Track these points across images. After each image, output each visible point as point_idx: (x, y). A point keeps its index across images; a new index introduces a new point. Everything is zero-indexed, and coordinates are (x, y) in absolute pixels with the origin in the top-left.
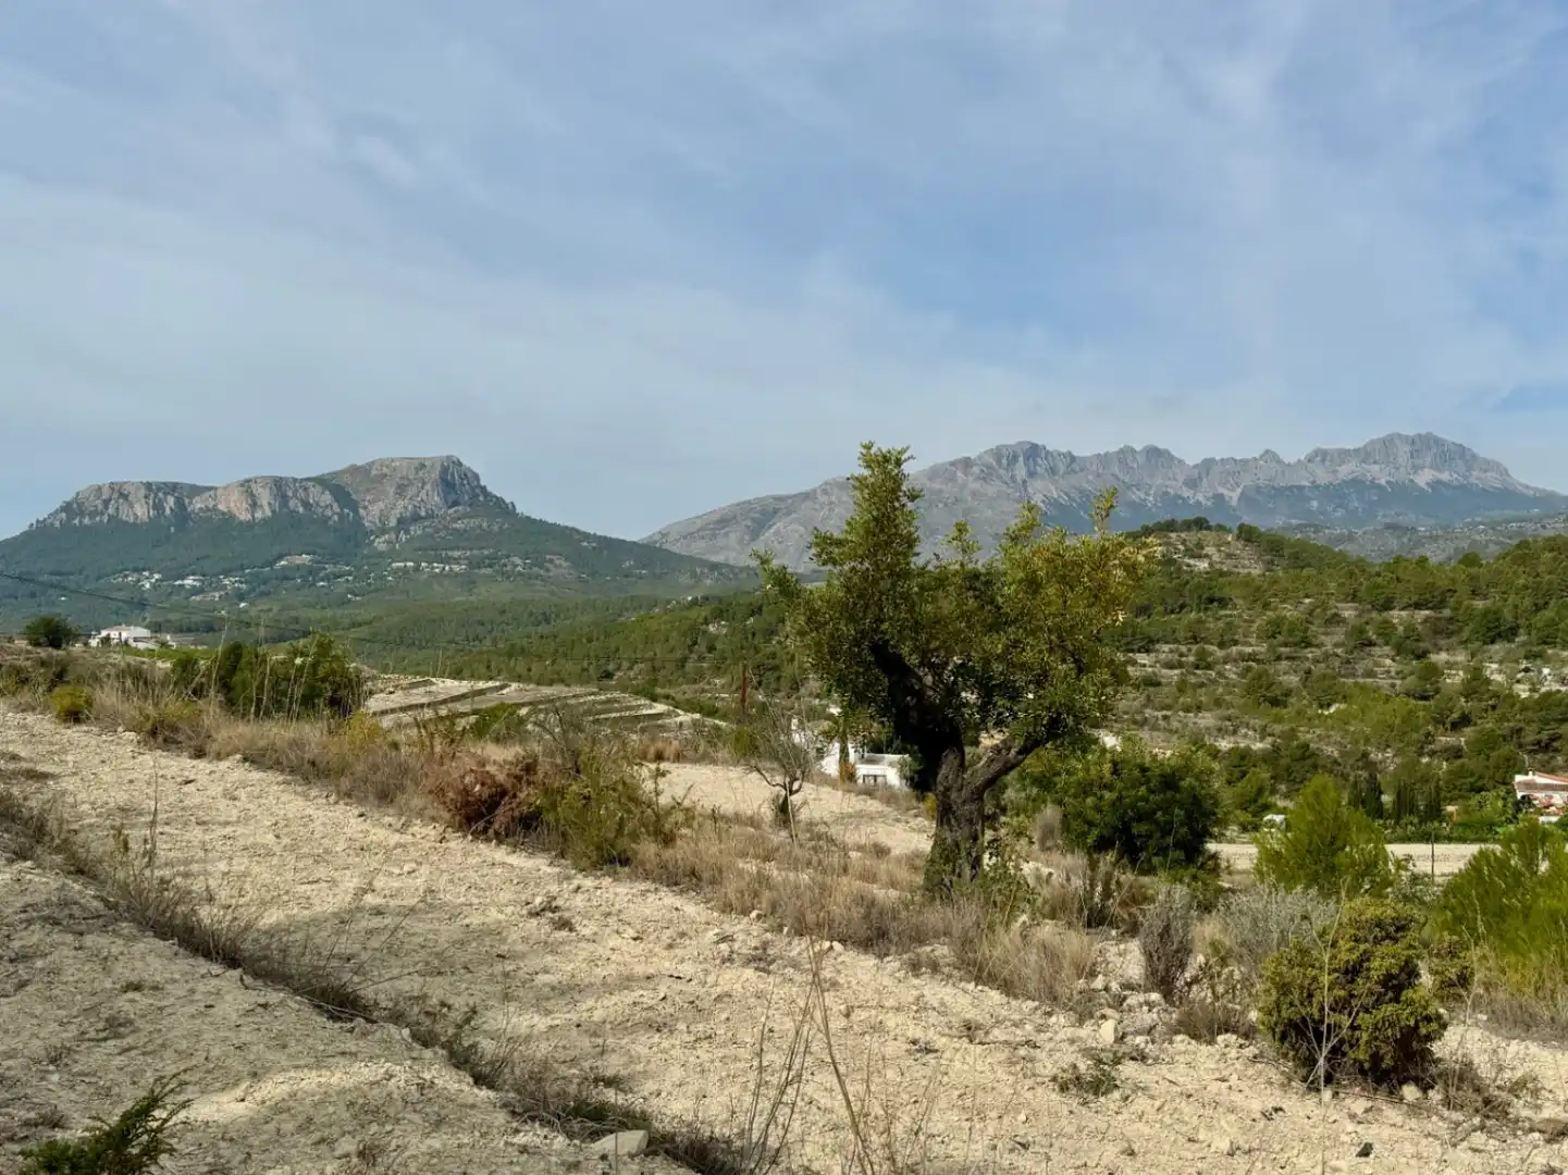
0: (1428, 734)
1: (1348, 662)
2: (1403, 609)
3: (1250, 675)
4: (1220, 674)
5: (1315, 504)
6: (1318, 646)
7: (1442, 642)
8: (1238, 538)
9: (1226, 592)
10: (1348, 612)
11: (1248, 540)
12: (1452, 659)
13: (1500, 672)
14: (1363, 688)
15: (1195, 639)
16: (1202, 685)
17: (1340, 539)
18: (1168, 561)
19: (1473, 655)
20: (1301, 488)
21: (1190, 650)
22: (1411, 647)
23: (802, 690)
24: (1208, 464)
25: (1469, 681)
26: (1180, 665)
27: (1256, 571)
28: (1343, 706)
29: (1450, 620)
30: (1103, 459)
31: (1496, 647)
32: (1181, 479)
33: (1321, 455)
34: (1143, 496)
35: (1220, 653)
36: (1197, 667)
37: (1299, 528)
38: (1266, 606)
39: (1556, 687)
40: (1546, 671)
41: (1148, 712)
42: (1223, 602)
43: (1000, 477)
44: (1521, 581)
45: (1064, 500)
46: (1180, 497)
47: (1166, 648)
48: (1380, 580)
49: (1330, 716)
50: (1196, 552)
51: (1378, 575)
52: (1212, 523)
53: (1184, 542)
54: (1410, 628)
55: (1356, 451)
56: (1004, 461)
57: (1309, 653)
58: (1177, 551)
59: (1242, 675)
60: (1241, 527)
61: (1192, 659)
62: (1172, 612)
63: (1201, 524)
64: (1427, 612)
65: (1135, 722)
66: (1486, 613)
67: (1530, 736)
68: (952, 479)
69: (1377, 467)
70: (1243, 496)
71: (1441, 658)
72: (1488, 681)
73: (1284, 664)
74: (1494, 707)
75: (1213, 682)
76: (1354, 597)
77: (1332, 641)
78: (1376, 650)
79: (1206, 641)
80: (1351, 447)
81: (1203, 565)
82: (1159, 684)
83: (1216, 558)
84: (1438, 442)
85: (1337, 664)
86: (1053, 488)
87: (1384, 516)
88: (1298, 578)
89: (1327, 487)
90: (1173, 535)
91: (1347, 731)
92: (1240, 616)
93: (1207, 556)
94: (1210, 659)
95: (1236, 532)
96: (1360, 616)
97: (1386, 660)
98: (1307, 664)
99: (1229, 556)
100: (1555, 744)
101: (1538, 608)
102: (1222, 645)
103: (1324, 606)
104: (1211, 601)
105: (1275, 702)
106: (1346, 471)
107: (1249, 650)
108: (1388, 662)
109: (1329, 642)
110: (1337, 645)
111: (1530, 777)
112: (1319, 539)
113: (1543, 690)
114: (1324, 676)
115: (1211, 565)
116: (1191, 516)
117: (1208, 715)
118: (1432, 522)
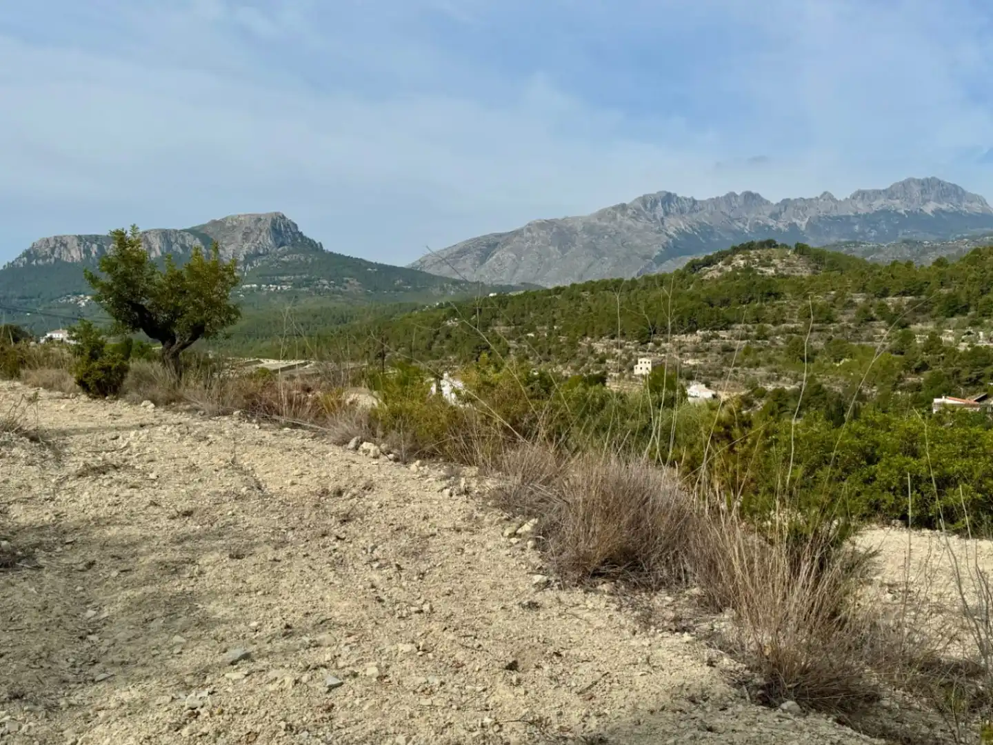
0: (900, 377)
1: (857, 332)
2: (895, 296)
3: (791, 342)
4: (773, 343)
5: (857, 228)
6: (838, 322)
7: (919, 317)
8: (795, 252)
9: (781, 289)
10: (859, 299)
11: (802, 254)
12: (924, 328)
13: (952, 335)
14: (863, 348)
15: (758, 320)
16: (760, 350)
17: (872, 251)
18: (748, 270)
19: (939, 324)
20: (848, 217)
21: (754, 328)
22: (898, 321)
24: (786, 203)
25: (930, 342)
26: (747, 337)
27: (806, 273)
28: (849, 360)
29: (926, 303)
30: (715, 202)
31: (954, 319)
32: (768, 213)
33: (862, 195)
34: (741, 225)
35: (774, 329)
36: (758, 339)
37: (845, 244)
38: (805, 297)
39: (985, 344)
40: (981, 334)
41: (725, 369)
42: (777, 296)
43: (645, 216)
44: (972, 275)
45: (689, 230)
46: (767, 226)
47: (739, 326)
48: (880, 278)
49: (840, 367)
50: (767, 263)
51: (880, 274)
52: (779, 243)
53: (759, 257)
54: (898, 308)
55: (884, 191)
56: (649, 206)
57: (832, 327)
58: (754, 263)
59: (786, 343)
60: (797, 245)
61: (755, 333)
62: (744, 303)
63: (770, 244)
64: (910, 298)
65: (716, 375)
66: (949, 296)
67: (965, 375)
68: (614, 218)
69: (898, 201)
70: (808, 224)
71: (917, 327)
72: (942, 342)
73: (815, 334)
74: (943, 358)
75: (769, 348)
76: (863, 289)
77: (846, 318)
78: (876, 324)
79: (765, 321)
80: (882, 188)
81: (771, 271)
82: (733, 350)
83: (779, 266)
84: (940, 183)
85: (850, 333)
86: (681, 222)
87: (903, 234)
88: (828, 278)
89: (865, 216)
90: (752, 252)
91: (849, 376)
92: (788, 304)
93: (774, 265)
94: (767, 333)
95: (794, 248)
96: (866, 302)
97: (881, 330)
98: (830, 334)
99: (789, 264)
100: (981, 380)
101: (983, 293)
102: (775, 323)
103: (843, 295)
104: (770, 294)
105: (806, 359)
106: (878, 204)
107: (792, 326)
108: (883, 331)
109: (844, 319)
110: (850, 321)
111: (943, 400)
112: (857, 250)
113: (978, 346)
114: (840, 342)
115: (776, 271)
116: (765, 238)
117: (762, 369)
118: (934, 238)
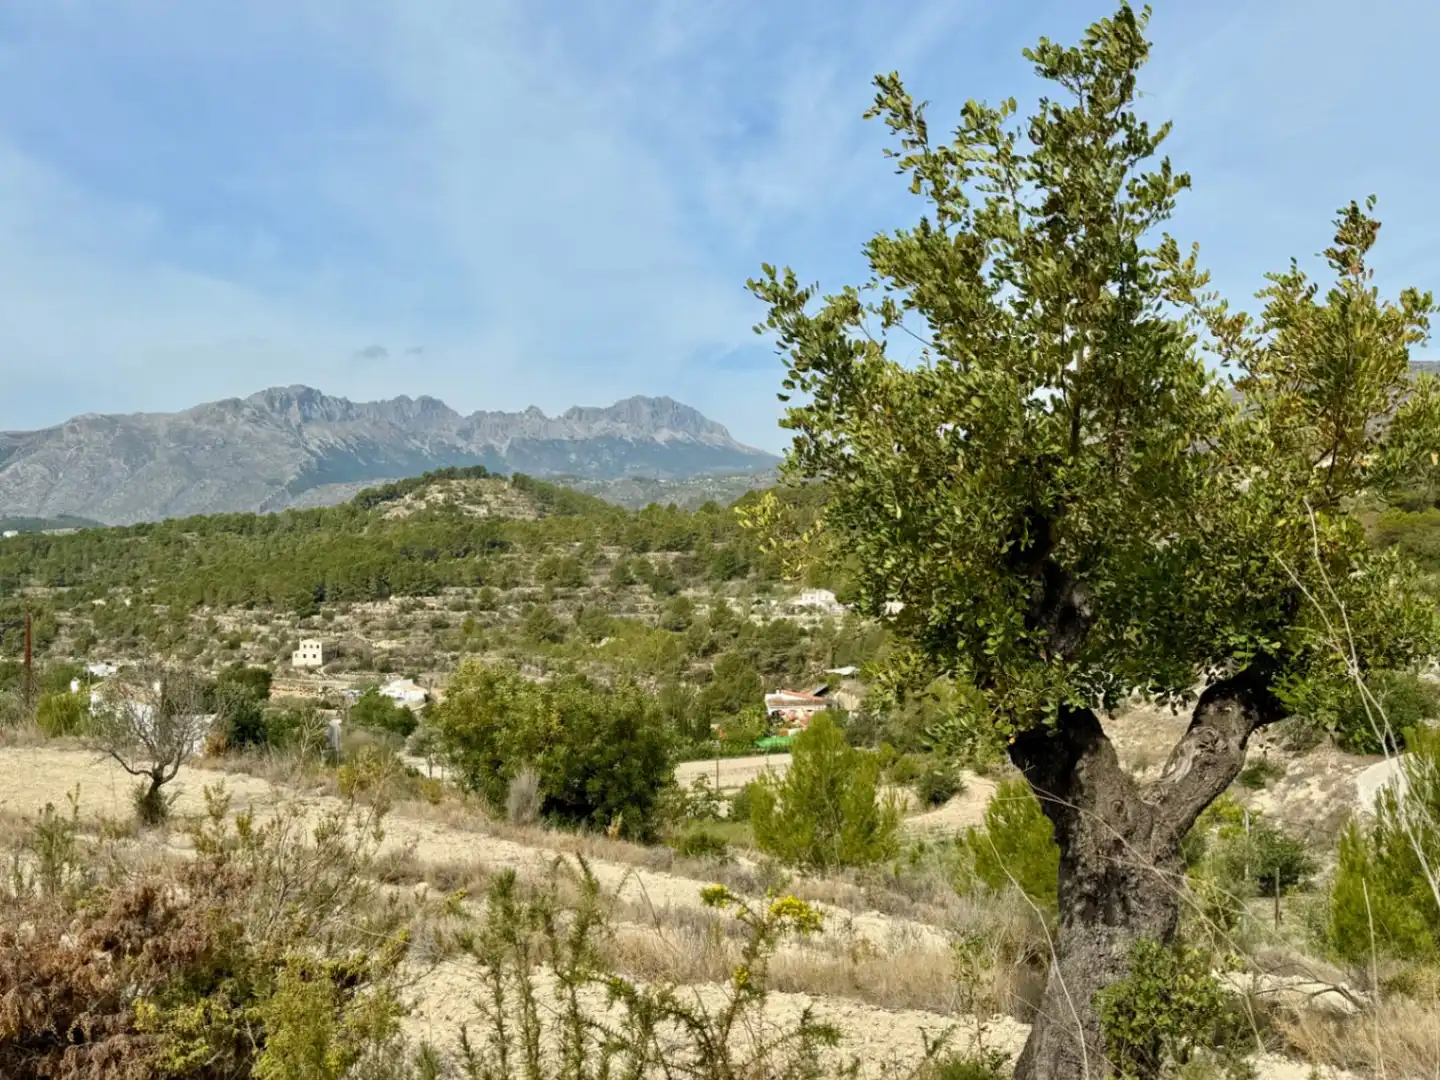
0: (684, 662)
1: (614, 599)
2: (658, 550)
3: (531, 615)
4: (504, 614)
5: (573, 457)
6: (588, 586)
7: (691, 580)
8: (513, 485)
9: (506, 537)
10: (613, 554)
11: (522, 488)
12: (697, 594)
13: (738, 604)
14: (628, 622)
15: (480, 582)
16: (488, 625)
17: (597, 488)
18: (453, 508)
19: (715, 591)
20: (561, 442)
21: (475, 592)
22: (663, 585)
23: (53, 648)
24: (479, 416)
25: (716, 613)
26: (467, 607)
27: (530, 516)
28: (613, 639)
29: (696, 560)
30: (378, 407)
31: (732, 583)
32: (455, 429)
33: (578, 413)
34: (418, 443)
35: (503, 594)
36: (482, 608)
37: (562, 478)
38: (542, 549)
39: (782, 616)
40: (774, 603)
41: (438, 654)
42: (504, 546)
43: (272, 420)
45: (341, 446)
46: (455, 447)
47: (453, 590)
48: (638, 525)
49: (602, 649)
50: (476, 499)
51: (636, 520)
52: (490, 471)
53: (464, 489)
54: (663, 566)
55: (608, 410)
56: (277, 405)
57: (581, 592)
58: (458, 498)
59: (524, 615)
60: (516, 477)
61: (477, 600)
62: (458, 556)
63: (478, 472)
64: (677, 554)
65: (425, 664)
66: (726, 552)
67: (764, 660)
68: (221, 420)
69: (624, 425)
70: (511, 447)
71: (689, 593)
72: (730, 613)
73: (560, 603)
74: (735, 636)
75: (498, 622)
76: (616, 540)
77: (599, 579)
78: (637, 588)
79: (489, 582)
80: (603, 406)
81: (482, 511)
82: (447, 626)
83: (494, 505)
84: (674, 405)
85: (605, 601)
86: (327, 432)
87: (632, 469)
88: (570, 522)
89: (583, 442)
90: (454, 482)
91: (616, 663)
92: (519, 559)
93: (486, 503)
94: (494, 600)
95: (511, 479)
96: (622, 556)
97: (643, 595)
98: (579, 603)
99: (506, 503)
100: (785, 665)
102: (504, 586)
103: (591, 548)
104: (493, 545)
105: (554, 639)
106: (599, 427)
107: (528, 590)
108: (647, 598)
109: (596, 581)
110: (604, 584)
111: (778, 695)
112: (581, 487)
113: (773, 619)
114: (596, 613)
115: (489, 510)
116: (470, 465)
117: (492, 653)
118: (670, 475)
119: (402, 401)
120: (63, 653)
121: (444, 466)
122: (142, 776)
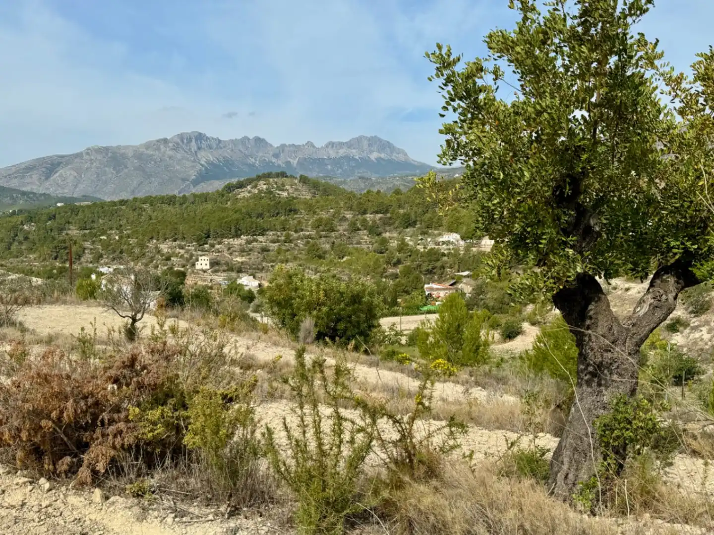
0: (384, 269)
1: (349, 238)
2: (371, 214)
3: (309, 245)
4: (296, 245)
5: (329, 167)
6: (337, 231)
7: (387, 228)
8: (300, 181)
9: (297, 207)
10: (349, 215)
11: (304, 182)
12: (391, 235)
13: (411, 240)
14: (356, 249)
15: (284, 229)
16: (288, 250)
17: (341, 183)
18: (270, 192)
19: (400, 233)
20: (323, 159)
21: (282, 234)
22: (374, 231)
23: (82, 259)
24: (283, 146)
25: (400, 245)
26: (278, 241)
27: (308, 197)
28: (349, 258)
29: (390, 218)
30: (234, 142)
31: (408, 230)
32: (271, 153)
33: (332, 144)
34: (253, 160)
35: (295, 235)
36: (286, 242)
37: (324, 177)
38: (315, 213)
39: (433, 246)
40: (429, 240)
41: (264, 264)
42: (296, 211)
43: (183, 149)
44: (418, 201)
45: (216, 162)
46: (271, 162)
47: (271, 233)
48: (361, 201)
49: (344, 262)
50: (282, 188)
51: (360, 198)
52: (288, 174)
53: (276, 183)
54: (374, 222)
55: (346, 143)
56: (185, 141)
57: (333, 234)
58: (273, 187)
59: (305, 245)
60: (301, 176)
61: (283, 238)
62: (273, 216)
63: (283, 175)
64: (381, 215)
65: (258, 269)
66: (405, 214)
67: (424, 268)
68: (158, 149)
69: (354, 151)
70: (299, 162)
71: (387, 235)
72: (408, 245)
73: (323, 239)
74: (410, 256)
75: (294, 249)
76: (351, 208)
77: (342, 228)
78: (361, 232)
79: (289, 229)
80: (344, 141)
81: (285, 194)
82: (268, 250)
83: (291, 191)
84: (380, 140)
85: (345, 239)
86: (210, 155)
87: (358, 173)
88: (327, 200)
89: (334, 159)
90: (271, 180)
91: (351, 269)
92: (303, 218)
93: (287, 190)
94: (291, 238)
95: (299, 178)
96: (354, 217)
97: (364, 236)
98: (333, 240)
99: (296, 190)
100: (434, 271)
101: (425, 213)
102: (296, 231)
103: (338, 212)
104: (290, 211)
105: (320, 257)
106: (342, 152)
107: (307, 233)
108: (366, 237)
110: (345, 230)
111: (431, 285)
112: (332, 182)
113: (429, 248)
114: (340, 245)
115: (288, 194)
116: (279, 171)
117: (291, 264)
118: (378, 176)
119: (245, 139)
120: (87, 262)
121: (266, 172)
122: (126, 318)
